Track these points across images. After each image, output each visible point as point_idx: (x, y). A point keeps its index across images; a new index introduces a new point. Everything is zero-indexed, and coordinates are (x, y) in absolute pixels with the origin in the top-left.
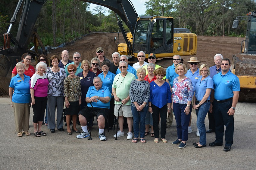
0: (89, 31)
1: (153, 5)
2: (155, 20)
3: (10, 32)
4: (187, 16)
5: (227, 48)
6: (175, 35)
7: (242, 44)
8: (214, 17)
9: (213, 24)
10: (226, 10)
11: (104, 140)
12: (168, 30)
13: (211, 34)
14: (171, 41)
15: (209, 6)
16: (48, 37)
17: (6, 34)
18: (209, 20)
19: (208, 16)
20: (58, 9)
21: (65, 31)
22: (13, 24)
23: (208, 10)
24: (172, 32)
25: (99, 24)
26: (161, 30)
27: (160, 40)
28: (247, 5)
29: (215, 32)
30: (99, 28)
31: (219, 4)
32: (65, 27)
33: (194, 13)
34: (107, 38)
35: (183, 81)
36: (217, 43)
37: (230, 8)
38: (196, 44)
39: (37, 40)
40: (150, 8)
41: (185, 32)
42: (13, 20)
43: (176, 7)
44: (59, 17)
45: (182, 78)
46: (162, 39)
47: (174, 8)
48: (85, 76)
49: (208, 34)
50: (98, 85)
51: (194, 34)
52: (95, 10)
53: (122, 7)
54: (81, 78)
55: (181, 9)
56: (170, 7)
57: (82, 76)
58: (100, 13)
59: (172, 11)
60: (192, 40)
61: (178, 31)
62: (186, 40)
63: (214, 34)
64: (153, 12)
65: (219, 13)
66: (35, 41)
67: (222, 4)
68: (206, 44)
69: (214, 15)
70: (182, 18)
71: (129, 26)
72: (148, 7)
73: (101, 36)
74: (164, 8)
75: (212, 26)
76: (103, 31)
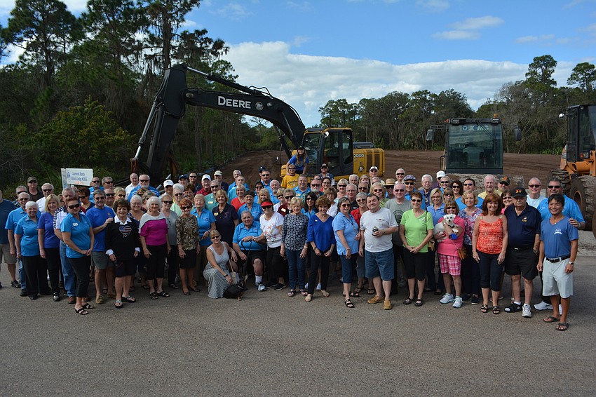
0: (246, 150)
1: (331, 112)
2: (327, 134)
3: (138, 157)
4: (377, 124)
5: (429, 166)
6: (355, 151)
7: (441, 159)
8: (413, 125)
9: (411, 134)
10: (428, 115)
11: (263, 290)
12: (346, 146)
13: (409, 147)
14: (350, 159)
15: (405, 111)
16: (190, 159)
17: (133, 159)
18: (405, 129)
19: (404, 123)
20: (203, 122)
21: (213, 151)
22: (142, 145)
23: (404, 116)
24: (351, 147)
25: (259, 139)
26: (336, 145)
27: (336, 158)
28: (454, 108)
29: (414, 145)
30: (259, 145)
31: (418, 107)
32: (213, 146)
33: (386, 121)
34: (270, 157)
35: (474, 214)
36: (417, 160)
37: (433, 112)
38: (384, 163)
39: (173, 166)
40: (326, 115)
41: (369, 147)
42: (142, 141)
43: (361, 113)
44: (204, 132)
45: (473, 210)
46: (338, 157)
47: (358, 114)
48: (221, 211)
49: (406, 148)
50: (248, 221)
51: (380, 150)
52: (253, 121)
53: (283, 117)
54: (216, 214)
55: (368, 115)
56: (354, 113)
57: (218, 211)
58: (260, 124)
59: (357, 118)
60: (377, 157)
61: (359, 147)
62: (369, 157)
63: (413, 148)
64: (330, 120)
65: (419, 120)
66: (171, 167)
67: (423, 107)
68: (401, 161)
69: (412, 121)
70: (370, 127)
71: (294, 141)
72: (323, 114)
73: (262, 156)
74: (346, 115)
75: (411, 137)
76: (265, 148)
